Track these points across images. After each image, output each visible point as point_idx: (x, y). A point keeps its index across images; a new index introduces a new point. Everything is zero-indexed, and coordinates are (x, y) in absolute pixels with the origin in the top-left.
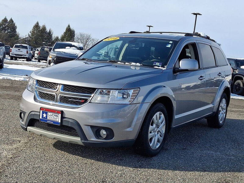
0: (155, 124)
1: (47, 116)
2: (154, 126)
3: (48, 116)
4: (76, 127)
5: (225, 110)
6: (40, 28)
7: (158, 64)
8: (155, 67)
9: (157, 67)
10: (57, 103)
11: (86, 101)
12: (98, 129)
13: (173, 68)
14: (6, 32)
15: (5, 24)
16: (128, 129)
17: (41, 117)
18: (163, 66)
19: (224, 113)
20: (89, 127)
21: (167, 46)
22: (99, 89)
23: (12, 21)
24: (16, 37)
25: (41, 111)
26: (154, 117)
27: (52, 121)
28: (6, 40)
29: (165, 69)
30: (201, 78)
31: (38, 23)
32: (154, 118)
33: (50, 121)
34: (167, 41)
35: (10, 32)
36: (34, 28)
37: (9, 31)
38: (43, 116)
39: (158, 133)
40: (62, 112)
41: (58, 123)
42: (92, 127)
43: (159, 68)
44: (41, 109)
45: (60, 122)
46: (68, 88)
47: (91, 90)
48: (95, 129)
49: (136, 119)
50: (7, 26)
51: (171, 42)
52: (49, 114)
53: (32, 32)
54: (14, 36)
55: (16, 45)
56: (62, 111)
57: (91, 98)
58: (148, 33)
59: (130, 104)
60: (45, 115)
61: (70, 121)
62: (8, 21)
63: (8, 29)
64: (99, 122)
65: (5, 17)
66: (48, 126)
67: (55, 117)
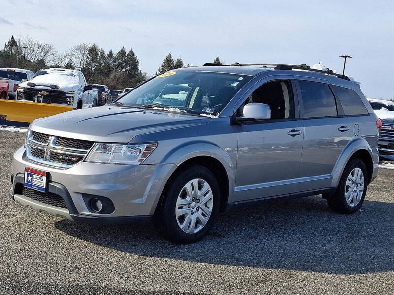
0: (189, 196)
1: (31, 179)
2: (188, 198)
3: (33, 179)
4: (63, 196)
5: (361, 185)
6: (173, 63)
7: (209, 110)
8: (203, 115)
9: (205, 115)
10: (46, 162)
11: (80, 159)
12: (92, 199)
13: (232, 116)
14: (124, 70)
15: (122, 59)
16: (138, 201)
17: (25, 182)
18: (215, 114)
19: (361, 191)
20: (81, 195)
21: (232, 85)
22: (98, 142)
23: (132, 53)
24: (137, 77)
25: (26, 172)
26: (188, 186)
27: (37, 187)
28: (123, 82)
29: (217, 117)
30: (291, 133)
31: (170, 56)
32: (187, 188)
33: (35, 186)
34: (236, 78)
35: (129, 71)
36: (164, 63)
37: (128, 68)
38: (27, 179)
39: (198, 211)
40: (48, 175)
41: (43, 189)
42: (84, 195)
43: (208, 115)
44: (26, 169)
45: (45, 187)
46: (66, 141)
47: (88, 144)
48: (89, 199)
49: (150, 187)
50: (125, 61)
51: (241, 79)
52: (34, 176)
53: (161, 70)
54: (134, 77)
55: (127, 89)
56: (49, 172)
57: (86, 155)
58: (237, 66)
59: (140, 165)
60: (29, 178)
61: (58, 186)
62: (127, 53)
63: (126, 66)
64: (93, 188)
65: (122, 48)
66: (35, 193)
67: (40, 181)
